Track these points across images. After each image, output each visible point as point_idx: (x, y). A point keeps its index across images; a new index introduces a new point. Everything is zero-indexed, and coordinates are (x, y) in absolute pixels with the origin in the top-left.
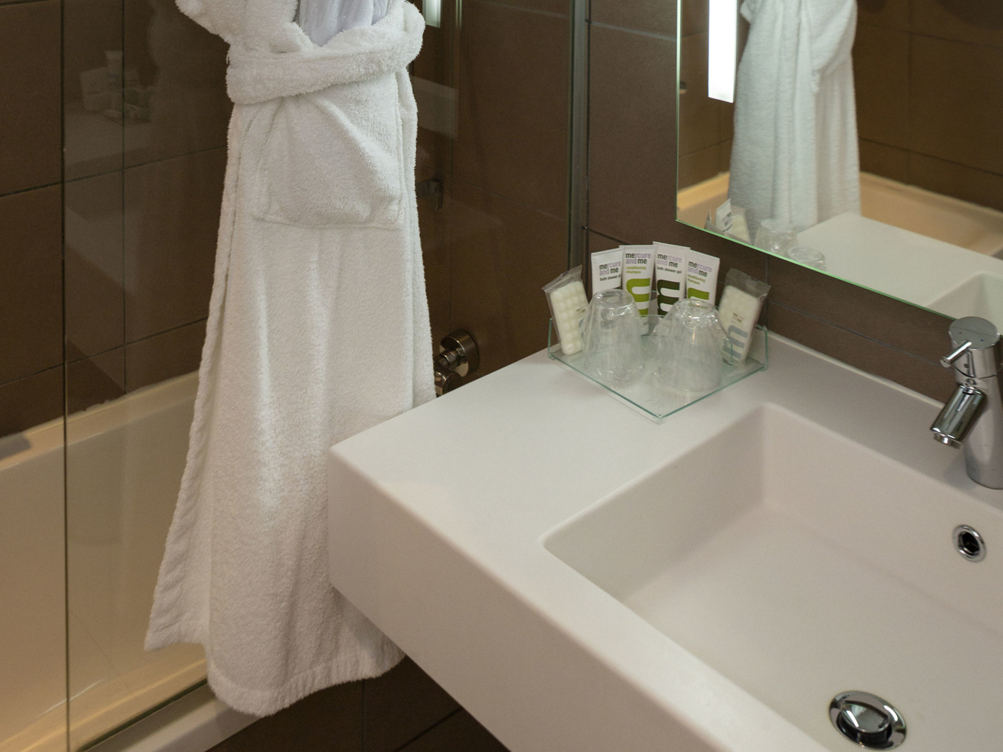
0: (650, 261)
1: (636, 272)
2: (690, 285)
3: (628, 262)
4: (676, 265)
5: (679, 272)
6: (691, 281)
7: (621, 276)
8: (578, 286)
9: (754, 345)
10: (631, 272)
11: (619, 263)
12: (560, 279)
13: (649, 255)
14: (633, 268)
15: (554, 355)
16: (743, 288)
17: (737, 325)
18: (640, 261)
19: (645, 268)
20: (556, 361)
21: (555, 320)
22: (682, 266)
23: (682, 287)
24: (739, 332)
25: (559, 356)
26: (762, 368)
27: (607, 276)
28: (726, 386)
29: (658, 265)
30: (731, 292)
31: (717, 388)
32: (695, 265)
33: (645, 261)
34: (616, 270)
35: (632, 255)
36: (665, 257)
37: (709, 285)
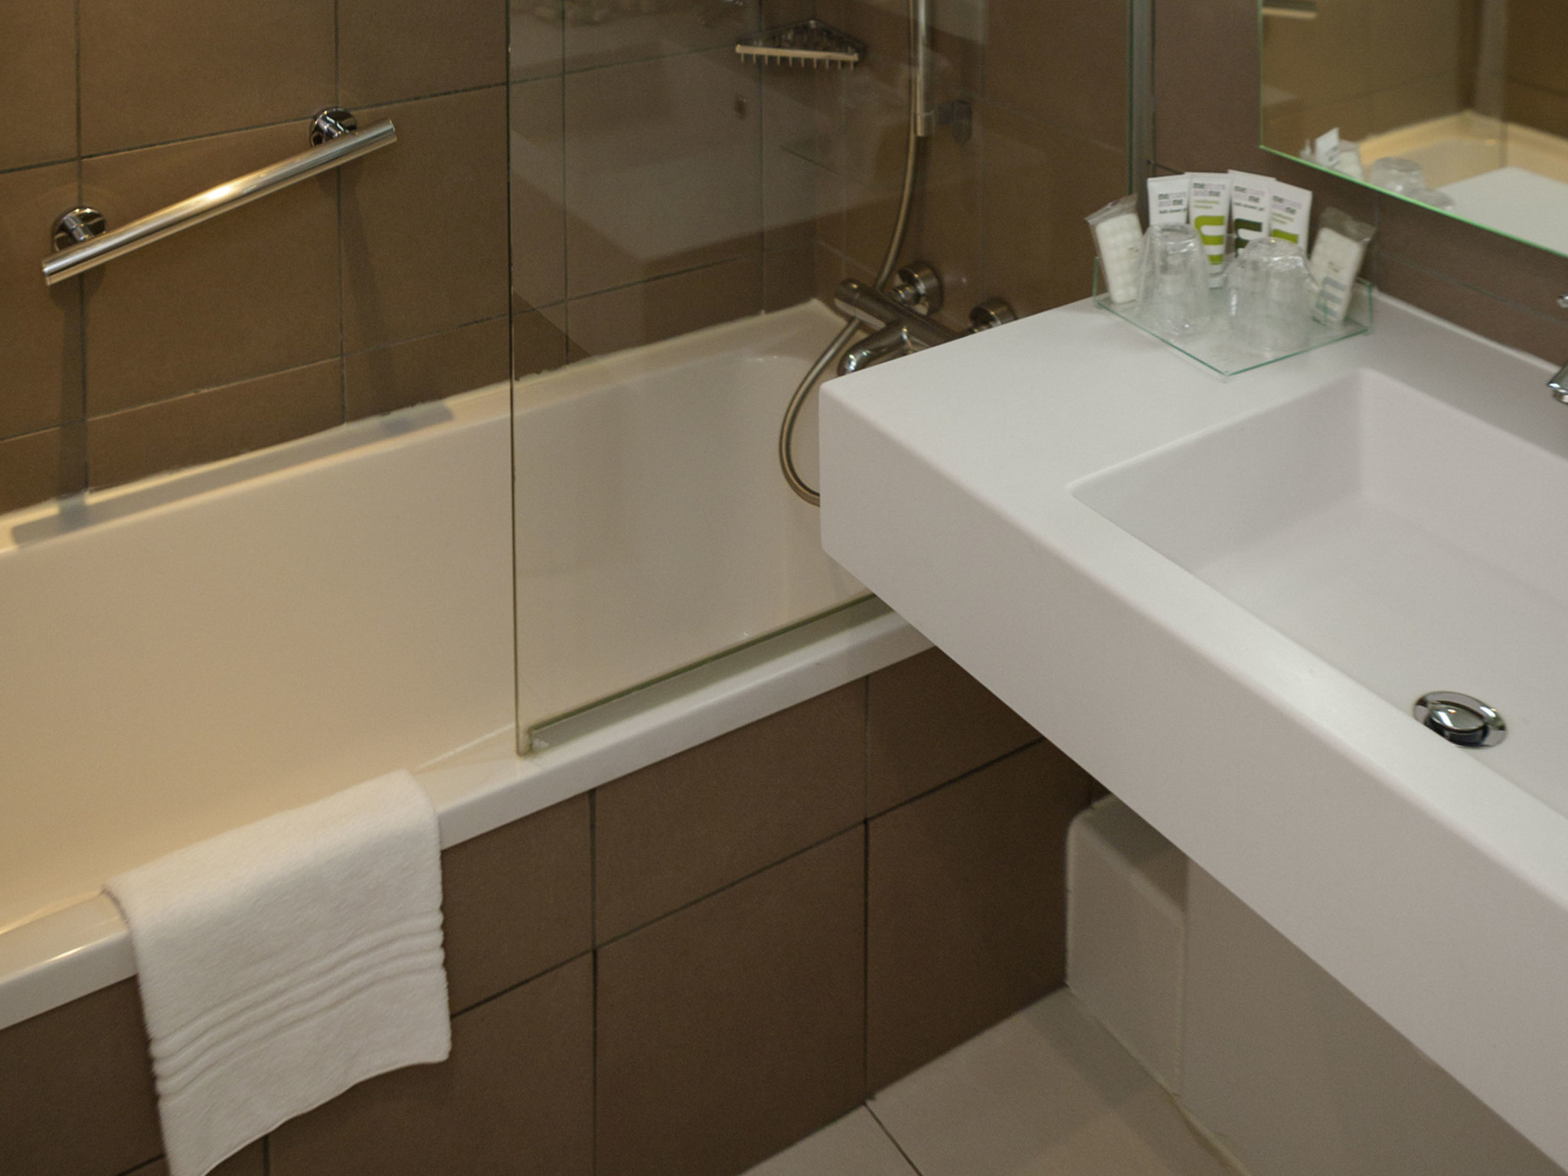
0: (1224, 195)
1: (1207, 207)
2: (1276, 226)
3: (1196, 194)
4: (1256, 200)
5: (1261, 209)
6: (1277, 221)
7: (1187, 210)
8: (1131, 220)
9: (1354, 302)
10: (1200, 207)
11: (1184, 193)
12: (1108, 210)
13: (1223, 187)
14: (1204, 201)
15: (1101, 303)
16: (1341, 231)
17: (1333, 276)
18: (1212, 193)
19: (1217, 203)
20: (1103, 311)
21: (1101, 259)
22: (1265, 201)
23: (1265, 228)
24: (1335, 284)
25: (1107, 305)
26: (1363, 331)
27: (1168, 208)
28: (1315, 348)
29: (1235, 200)
30: (1326, 235)
31: (1304, 348)
32: (1280, 200)
33: (1217, 194)
34: (1180, 202)
35: (1202, 186)
36: (1243, 190)
37: (1298, 225)
